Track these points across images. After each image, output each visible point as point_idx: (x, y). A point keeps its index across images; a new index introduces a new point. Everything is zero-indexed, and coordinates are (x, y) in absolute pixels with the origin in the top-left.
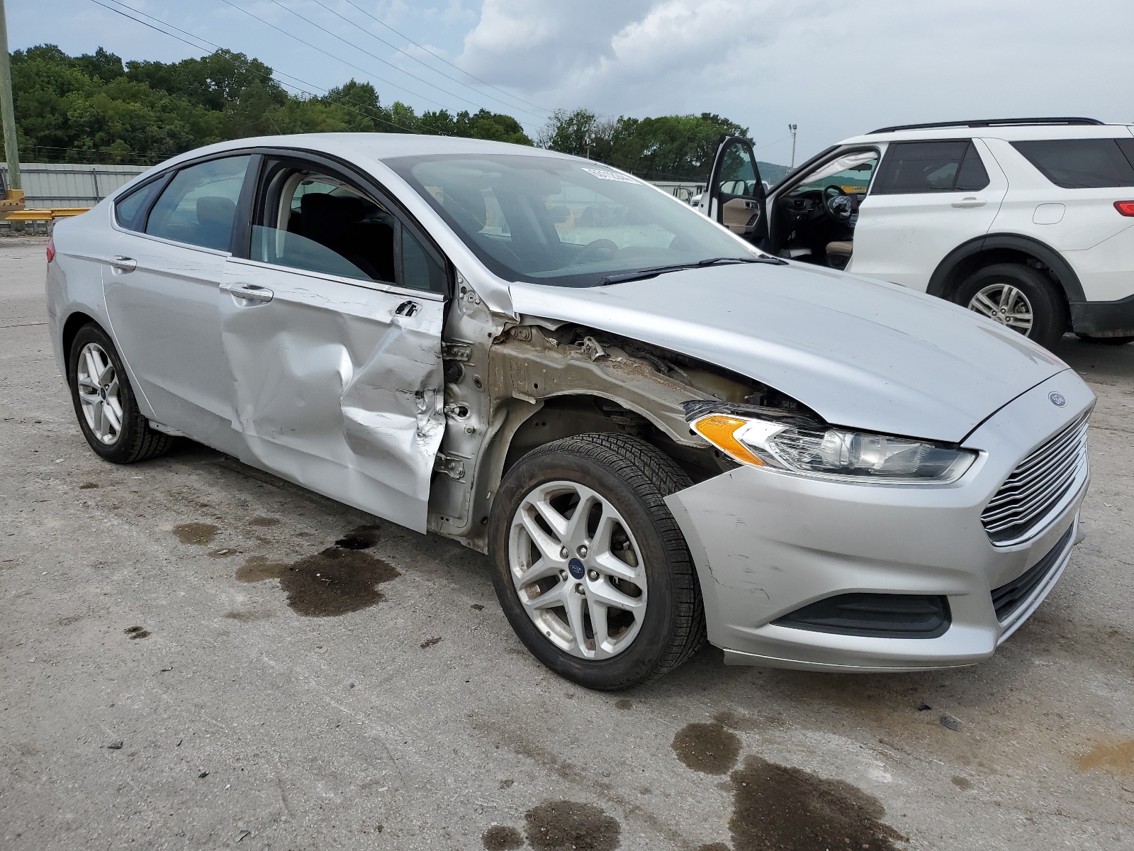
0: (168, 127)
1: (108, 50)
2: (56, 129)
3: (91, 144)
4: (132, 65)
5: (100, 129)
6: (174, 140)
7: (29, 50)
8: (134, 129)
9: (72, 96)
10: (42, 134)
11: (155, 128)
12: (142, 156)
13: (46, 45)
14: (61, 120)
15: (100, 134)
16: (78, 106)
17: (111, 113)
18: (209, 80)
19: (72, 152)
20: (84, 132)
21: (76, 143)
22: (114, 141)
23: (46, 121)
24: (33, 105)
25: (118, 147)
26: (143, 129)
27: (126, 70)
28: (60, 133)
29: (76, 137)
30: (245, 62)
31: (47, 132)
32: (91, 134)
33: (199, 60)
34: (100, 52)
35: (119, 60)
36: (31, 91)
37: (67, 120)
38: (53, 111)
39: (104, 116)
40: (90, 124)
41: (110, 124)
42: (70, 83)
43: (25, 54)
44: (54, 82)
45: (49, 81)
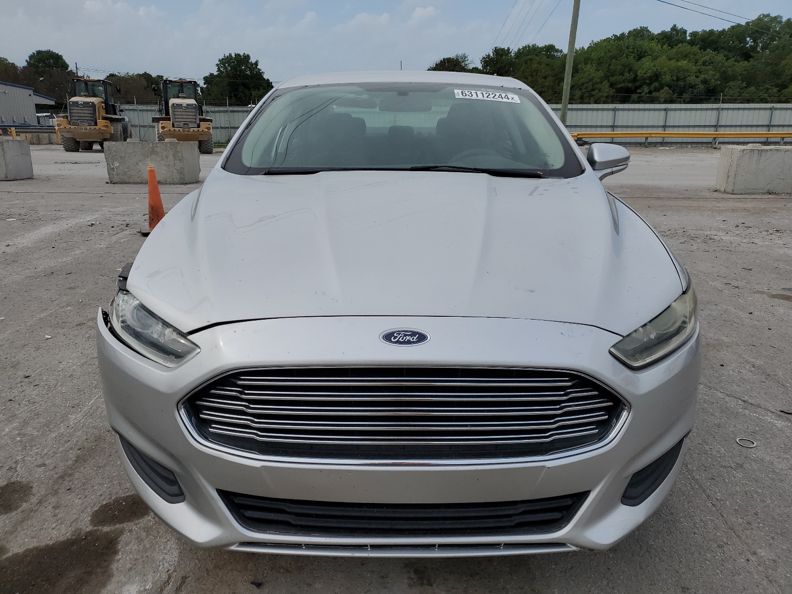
0: (703, 76)
1: (679, 26)
2: (629, 83)
3: (647, 91)
4: (694, 34)
5: (656, 80)
6: (705, 85)
7: (630, 32)
8: (678, 79)
9: (644, 60)
10: (620, 86)
11: (693, 77)
12: (679, 98)
13: (640, 27)
14: (633, 76)
15: (656, 84)
16: (646, 67)
17: (665, 69)
18: (748, 39)
19: (634, 96)
20: (645, 83)
21: (638, 91)
22: (662, 88)
23: (624, 77)
24: (619, 67)
25: (665, 92)
26: (684, 79)
27: (688, 38)
28: (630, 85)
29: (640, 87)
30: (780, 22)
31: (623, 85)
32: (649, 85)
33: (744, 24)
34: (674, 28)
35: (685, 32)
36: (619, 58)
37: (636, 76)
38: (630, 70)
39: (660, 72)
40: (650, 78)
41: (663, 77)
42: (646, 52)
43: (627, 34)
44: (636, 52)
45: (633, 51)
